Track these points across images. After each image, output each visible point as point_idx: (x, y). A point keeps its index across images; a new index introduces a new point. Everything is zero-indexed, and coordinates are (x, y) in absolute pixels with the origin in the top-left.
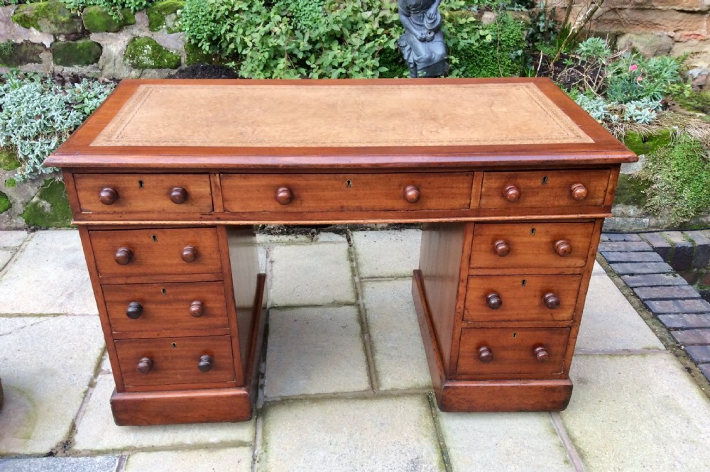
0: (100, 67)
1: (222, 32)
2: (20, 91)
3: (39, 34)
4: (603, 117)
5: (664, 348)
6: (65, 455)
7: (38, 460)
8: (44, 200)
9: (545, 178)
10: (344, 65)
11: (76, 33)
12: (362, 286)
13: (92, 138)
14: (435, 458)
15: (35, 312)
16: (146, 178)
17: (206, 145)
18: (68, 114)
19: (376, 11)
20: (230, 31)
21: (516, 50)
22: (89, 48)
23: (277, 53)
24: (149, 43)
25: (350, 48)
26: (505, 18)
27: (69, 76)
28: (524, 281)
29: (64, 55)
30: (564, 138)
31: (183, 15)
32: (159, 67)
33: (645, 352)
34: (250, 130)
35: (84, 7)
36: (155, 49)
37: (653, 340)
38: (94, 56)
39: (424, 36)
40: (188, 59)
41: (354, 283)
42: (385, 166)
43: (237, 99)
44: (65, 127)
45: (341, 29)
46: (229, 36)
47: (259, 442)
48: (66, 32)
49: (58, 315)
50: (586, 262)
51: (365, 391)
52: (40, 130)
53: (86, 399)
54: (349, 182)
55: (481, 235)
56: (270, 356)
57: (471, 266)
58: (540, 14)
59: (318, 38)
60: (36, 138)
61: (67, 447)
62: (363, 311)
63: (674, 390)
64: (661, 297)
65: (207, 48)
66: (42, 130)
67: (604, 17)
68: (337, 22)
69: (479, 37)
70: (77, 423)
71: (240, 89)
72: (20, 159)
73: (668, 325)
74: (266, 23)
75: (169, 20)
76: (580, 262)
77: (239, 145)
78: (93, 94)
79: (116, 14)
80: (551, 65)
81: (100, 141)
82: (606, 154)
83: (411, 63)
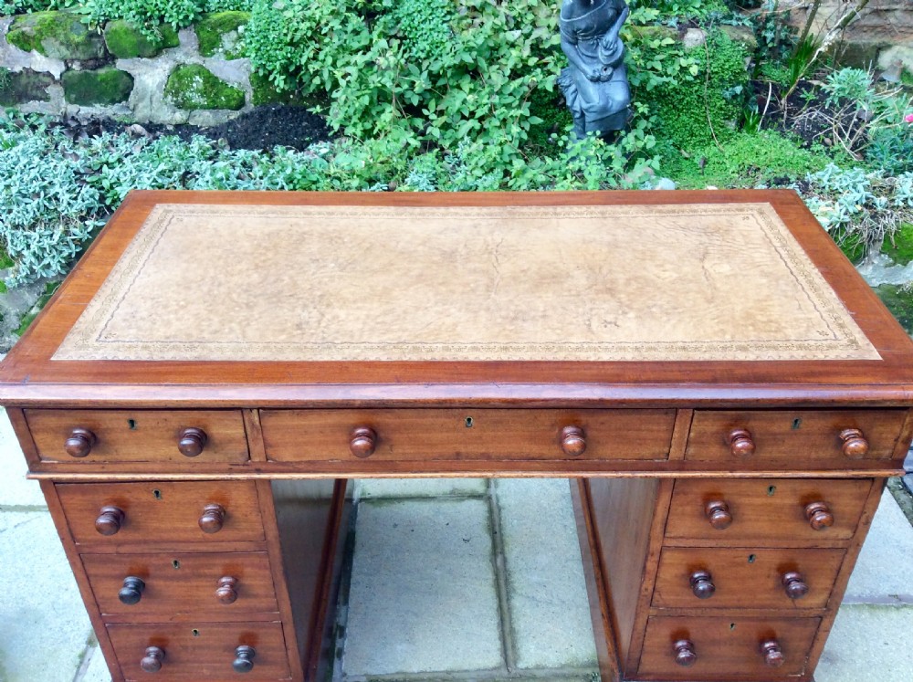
0: (132, 107)
1: (303, 61)
2: (12, 153)
3: (44, 59)
4: (864, 201)
9: (796, 421)
10: (478, 115)
11: (96, 59)
15: (22, 503)
16: (138, 416)
18: (77, 190)
19: (526, 31)
20: (315, 59)
21: (733, 86)
22: (114, 80)
23: (382, 96)
24: (199, 73)
25: (487, 90)
26: (719, 39)
27: (89, 119)
28: (751, 557)
29: (79, 90)
30: (830, 347)
31: (246, 34)
32: (214, 107)
34: (315, 315)
35: (107, 21)
36: (208, 82)
38: (122, 92)
39: (597, 74)
40: (255, 96)
43: (302, 239)
44: (74, 210)
45: (475, 60)
46: (313, 67)
48: (82, 57)
50: (855, 532)
51: (495, 668)
52: (38, 214)
53: (82, 668)
54: (469, 420)
55: (685, 494)
56: (355, 597)
57: (667, 535)
58: (768, 20)
59: (441, 72)
60: (32, 227)
62: (496, 510)
65: (282, 85)
66: (42, 214)
67: (863, 22)
68: (470, 49)
69: (678, 68)
71: (309, 213)
72: (11, 255)
74: (367, 49)
75: (228, 40)
76: (845, 533)
77: (292, 356)
78: (116, 155)
79: (152, 33)
80: (783, 101)
81: (69, 352)
82: (903, 389)
83: (575, 111)
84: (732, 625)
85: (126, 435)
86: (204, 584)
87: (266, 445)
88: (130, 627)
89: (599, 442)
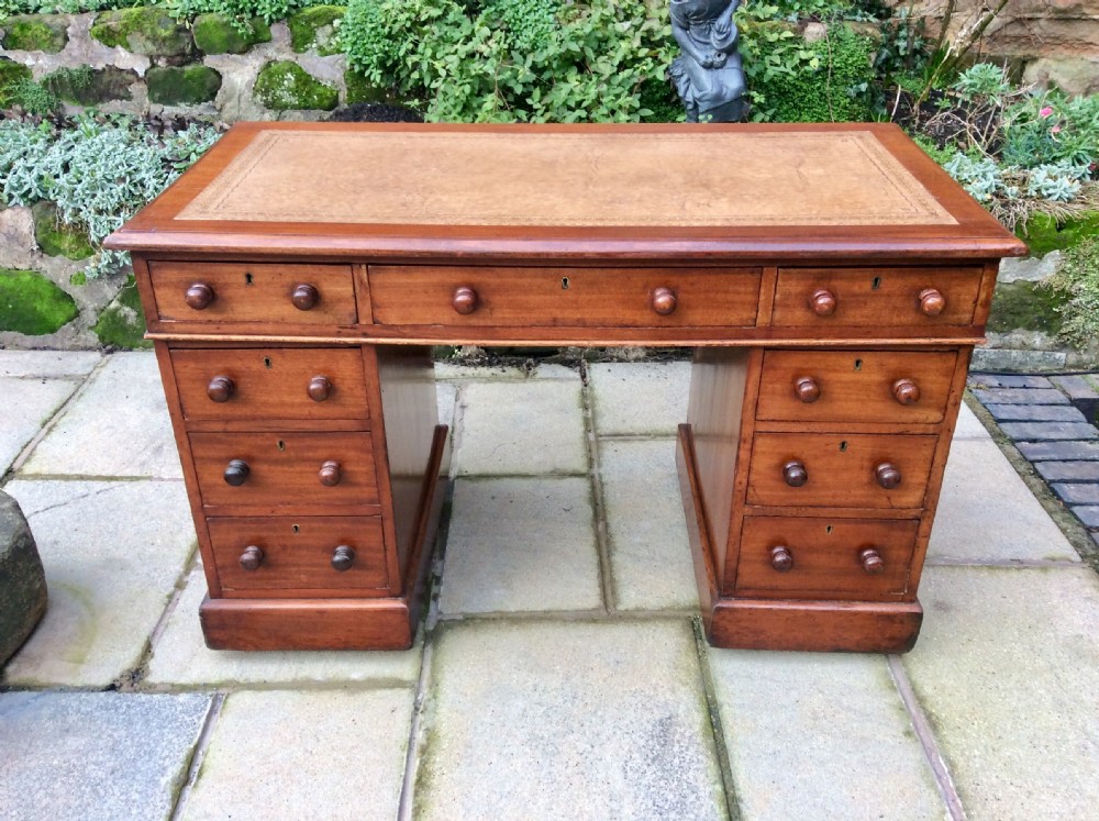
0: (218, 107)
1: (401, 53)
2: (97, 140)
3: (129, 55)
4: (994, 190)
5: (1079, 559)
6: (130, 689)
7: (93, 695)
8: (127, 305)
9: (876, 280)
10: (584, 104)
11: (183, 54)
12: (598, 448)
13: (180, 207)
14: (698, 718)
15: (104, 474)
16: (256, 270)
17: (349, 221)
18: (165, 176)
19: (637, 21)
20: (413, 52)
21: (858, 84)
22: (201, 77)
23: (483, 86)
24: (290, 70)
25: (595, 78)
26: (841, 33)
27: (172, 120)
28: (843, 444)
29: (165, 87)
30: (910, 217)
31: (342, 27)
32: (306, 108)
33: (1047, 565)
34: (418, 198)
35: (195, 15)
36: (300, 80)
37: (1063, 547)
38: (209, 90)
39: (710, 60)
40: (349, 95)
41: (587, 443)
42: (622, 257)
43: (405, 153)
45: (582, 49)
46: (411, 60)
47: (425, 683)
48: (169, 53)
49: (137, 479)
50: (944, 415)
51: (594, 609)
52: (123, 200)
53: (170, 605)
54: (565, 281)
55: (774, 368)
56: (452, 550)
57: (759, 417)
58: (900, 28)
59: (546, 63)
60: (117, 212)
61: (137, 679)
62: (598, 486)
63: (1091, 626)
64: (1079, 477)
65: (378, 79)
66: (127, 200)
67: (1003, 33)
68: (577, 38)
69: (798, 61)
70: (154, 643)
71: (411, 137)
72: (93, 242)
73: (1088, 523)
74: (468, 39)
75: (322, 35)
76: (935, 416)
77: (398, 222)
78: (204, 146)
79: (243, 26)
80: (915, 108)
81: (190, 214)
82: (975, 242)
83: (689, 102)
84: (829, 528)
85: (242, 291)
86: (307, 469)
87: (374, 306)
88: (231, 519)
89: (689, 307)
